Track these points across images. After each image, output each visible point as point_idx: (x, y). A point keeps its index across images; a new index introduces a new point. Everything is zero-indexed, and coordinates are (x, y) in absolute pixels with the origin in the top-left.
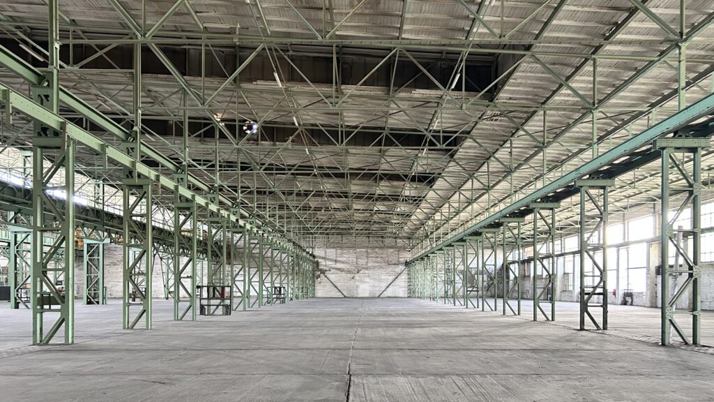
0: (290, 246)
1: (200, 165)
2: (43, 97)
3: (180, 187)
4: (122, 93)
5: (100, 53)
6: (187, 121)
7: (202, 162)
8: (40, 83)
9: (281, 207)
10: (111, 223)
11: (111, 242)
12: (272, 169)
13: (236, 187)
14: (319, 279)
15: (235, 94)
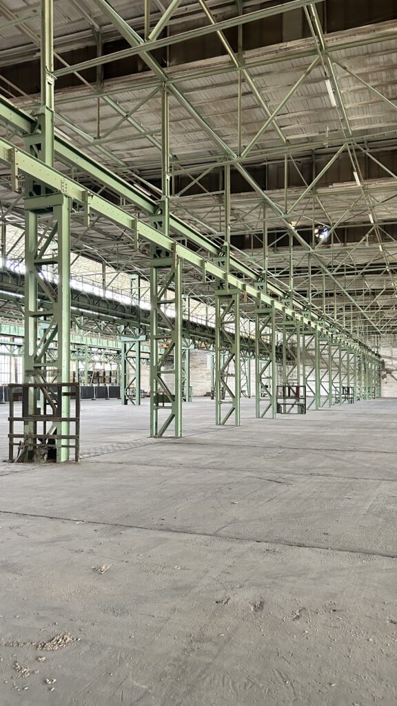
0: (356, 346)
1: (273, 273)
2: (157, 223)
3: (262, 294)
4: (210, 215)
5: (196, 181)
6: (267, 232)
7: (275, 271)
8: (155, 211)
9: (348, 308)
10: (194, 331)
11: (195, 348)
12: (343, 270)
13: (306, 291)
14: (385, 379)
15: (312, 200)
